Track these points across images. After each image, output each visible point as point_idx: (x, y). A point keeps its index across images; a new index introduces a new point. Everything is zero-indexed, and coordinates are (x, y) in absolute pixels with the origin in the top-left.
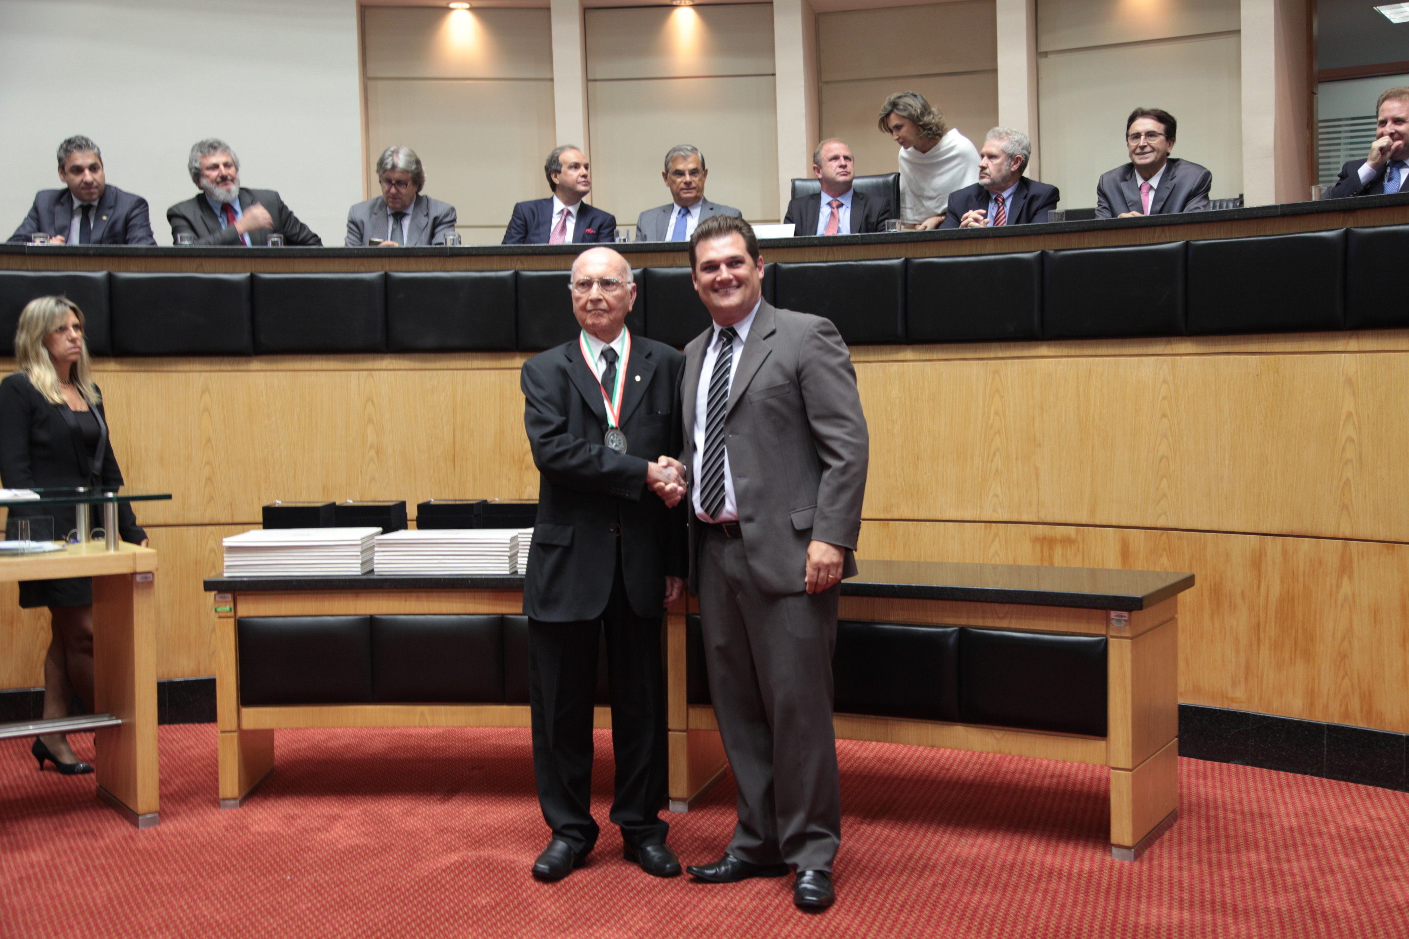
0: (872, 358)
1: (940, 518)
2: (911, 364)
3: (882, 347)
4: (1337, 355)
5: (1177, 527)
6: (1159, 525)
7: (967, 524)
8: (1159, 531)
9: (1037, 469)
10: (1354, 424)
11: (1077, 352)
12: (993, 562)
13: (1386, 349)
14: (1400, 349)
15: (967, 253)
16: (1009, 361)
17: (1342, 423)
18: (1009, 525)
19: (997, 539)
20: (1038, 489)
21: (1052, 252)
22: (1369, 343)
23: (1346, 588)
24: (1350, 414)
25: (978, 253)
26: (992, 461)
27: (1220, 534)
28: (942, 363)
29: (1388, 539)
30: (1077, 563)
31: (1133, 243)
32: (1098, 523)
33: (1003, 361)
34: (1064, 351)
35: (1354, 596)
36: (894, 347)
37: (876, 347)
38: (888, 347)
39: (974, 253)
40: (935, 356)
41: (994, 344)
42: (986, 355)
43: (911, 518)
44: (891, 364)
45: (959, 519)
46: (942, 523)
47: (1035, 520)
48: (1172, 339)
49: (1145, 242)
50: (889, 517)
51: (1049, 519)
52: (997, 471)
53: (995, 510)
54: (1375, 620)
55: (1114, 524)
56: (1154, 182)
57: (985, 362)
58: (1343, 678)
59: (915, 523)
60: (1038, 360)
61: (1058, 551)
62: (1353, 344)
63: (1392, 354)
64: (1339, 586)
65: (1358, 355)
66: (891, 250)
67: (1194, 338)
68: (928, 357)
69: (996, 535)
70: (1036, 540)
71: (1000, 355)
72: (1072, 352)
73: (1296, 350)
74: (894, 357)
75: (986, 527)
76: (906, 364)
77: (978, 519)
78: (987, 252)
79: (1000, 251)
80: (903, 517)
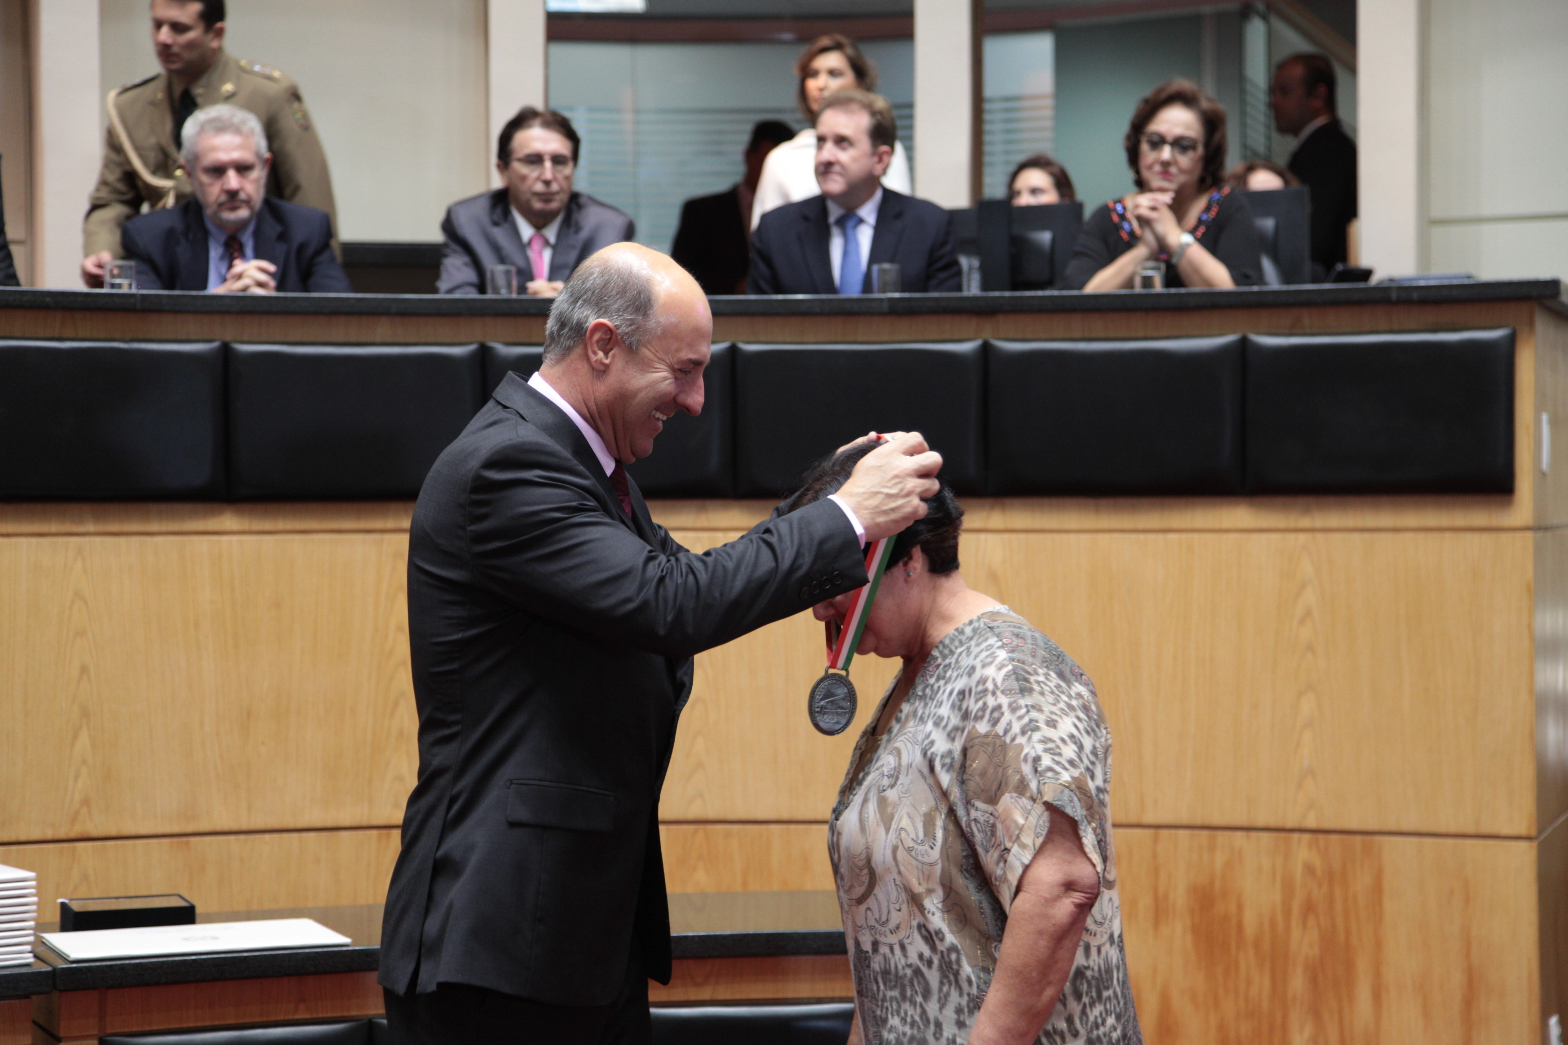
0: (154, 527)
1: (291, 824)
2: (235, 538)
3: (176, 506)
4: (973, 536)
5: (721, 816)
6: (691, 815)
7: (343, 834)
8: (691, 828)
13: (1047, 526)
15: (341, 339)
21: (497, 347)
22: (1021, 518)
25: (363, 339)
27: (793, 827)
28: (294, 536)
36: (200, 506)
37: (163, 507)
38: (187, 507)
39: (353, 339)
40: (281, 525)
42: (378, 524)
43: (234, 826)
44: (195, 538)
45: (330, 823)
46: (295, 836)
48: (709, 503)
56: (552, 232)
59: (242, 837)
62: (996, 518)
66: (191, 325)
67: (744, 503)
68: (267, 525)
74: (199, 525)
76: (225, 538)
77: (364, 822)
78: (378, 340)
79: (401, 340)
80: (218, 828)
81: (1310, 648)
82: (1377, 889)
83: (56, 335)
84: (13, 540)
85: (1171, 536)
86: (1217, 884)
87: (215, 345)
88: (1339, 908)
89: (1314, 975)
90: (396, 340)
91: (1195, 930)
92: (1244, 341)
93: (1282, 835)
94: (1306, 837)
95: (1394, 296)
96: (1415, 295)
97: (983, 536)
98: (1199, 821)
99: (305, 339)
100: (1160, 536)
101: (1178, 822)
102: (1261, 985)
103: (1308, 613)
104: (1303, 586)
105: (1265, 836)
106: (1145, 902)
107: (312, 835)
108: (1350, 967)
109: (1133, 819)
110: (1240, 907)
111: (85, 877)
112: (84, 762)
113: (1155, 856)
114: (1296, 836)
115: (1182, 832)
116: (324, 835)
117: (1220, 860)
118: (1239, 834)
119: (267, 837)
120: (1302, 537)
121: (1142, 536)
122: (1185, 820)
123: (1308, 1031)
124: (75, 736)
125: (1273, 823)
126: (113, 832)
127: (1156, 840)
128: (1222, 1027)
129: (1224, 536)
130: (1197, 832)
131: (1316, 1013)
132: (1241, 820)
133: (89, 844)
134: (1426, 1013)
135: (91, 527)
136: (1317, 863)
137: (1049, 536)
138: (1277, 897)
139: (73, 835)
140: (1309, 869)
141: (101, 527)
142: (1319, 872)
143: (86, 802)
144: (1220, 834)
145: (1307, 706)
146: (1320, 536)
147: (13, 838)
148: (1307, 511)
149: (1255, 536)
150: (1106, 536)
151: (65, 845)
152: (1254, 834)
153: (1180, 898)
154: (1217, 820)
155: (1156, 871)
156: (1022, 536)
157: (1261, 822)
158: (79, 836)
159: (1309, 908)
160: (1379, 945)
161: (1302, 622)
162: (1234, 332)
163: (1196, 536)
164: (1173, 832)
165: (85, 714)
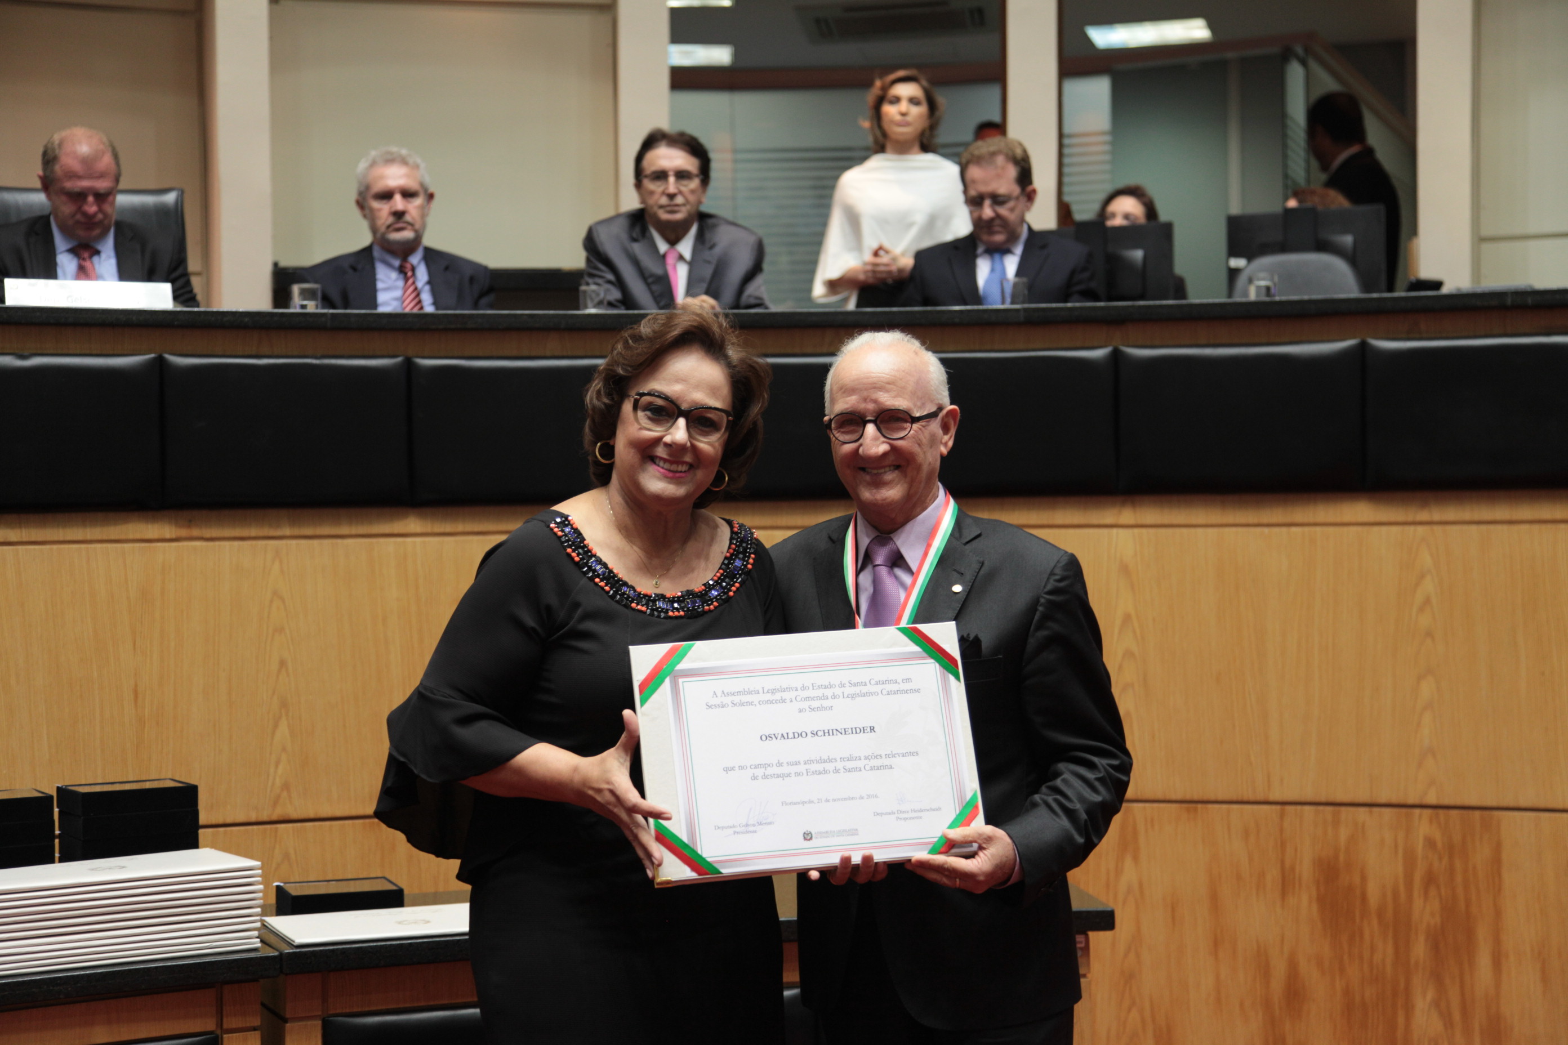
0: (345, 530)
2: (418, 540)
3: (365, 511)
4: (1105, 531)
10: (1134, 632)
13: (1175, 521)
14: (1194, 520)
15: (515, 353)
17: (1116, 630)
22: (1150, 514)
23: (1130, 874)
24: (1127, 618)
25: (533, 353)
29: (1188, 797)
31: (789, 351)
35: (1141, 884)
36: (386, 511)
39: (526, 353)
40: (460, 527)
44: (382, 540)
49: (809, 350)
54: (1173, 918)
56: (686, 247)
58: (1129, 1010)
62: (1127, 515)
63: (1185, 530)
64: (1119, 871)
65: (1136, 531)
66: (376, 341)
68: (448, 527)
73: (1045, 522)
74: (386, 528)
76: (409, 540)
78: (548, 353)
79: (570, 353)
81: (1429, 634)
82: (1496, 861)
83: (254, 353)
84: (217, 543)
85: (1294, 529)
86: (1342, 857)
87: (399, 359)
88: (1459, 878)
89: (1436, 942)
90: (565, 354)
91: (1321, 900)
92: (1363, 345)
93: (1404, 810)
94: (1427, 812)
95: (1509, 301)
96: (1529, 301)
97: (1115, 531)
98: (1323, 799)
99: (481, 354)
100: (1284, 530)
101: (1303, 799)
102: (1385, 952)
103: (1427, 601)
104: (1422, 576)
105: (1387, 811)
106: (1273, 874)
108: (1470, 934)
109: (1260, 797)
110: (1364, 878)
111: (286, 856)
112: (284, 749)
113: (1282, 830)
114: (1417, 811)
115: (1307, 808)
117: (1344, 834)
118: (1362, 810)
120: (1421, 530)
121: (1266, 530)
122: (1309, 795)
123: (1430, 995)
124: (276, 726)
125: (1394, 800)
126: (311, 814)
127: (1282, 816)
128: (1347, 992)
129: (1345, 529)
130: (1321, 808)
131: (1437, 978)
132: (1363, 797)
133: (290, 825)
134: (1545, 979)
135: (287, 531)
136: (1438, 836)
137: (1178, 530)
138: (1400, 869)
139: (274, 818)
140: (1430, 843)
141: (297, 531)
142: (1439, 845)
143: (286, 786)
144: (1343, 809)
145: (1427, 688)
146: (1438, 529)
147: (221, 821)
148: (1425, 504)
149: (1376, 529)
150: (1233, 530)
151: (268, 827)
152: (1376, 810)
153: (1306, 869)
154: (1341, 797)
155: (1283, 844)
156: (1152, 531)
157: (1383, 800)
158: (281, 819)
159: (1430, 880)
160: (1498, 914)
161: (1421, 610)
162: (1354, 337)
163: (1318, 529)
164: (1299, 807)
165: (284, 704)
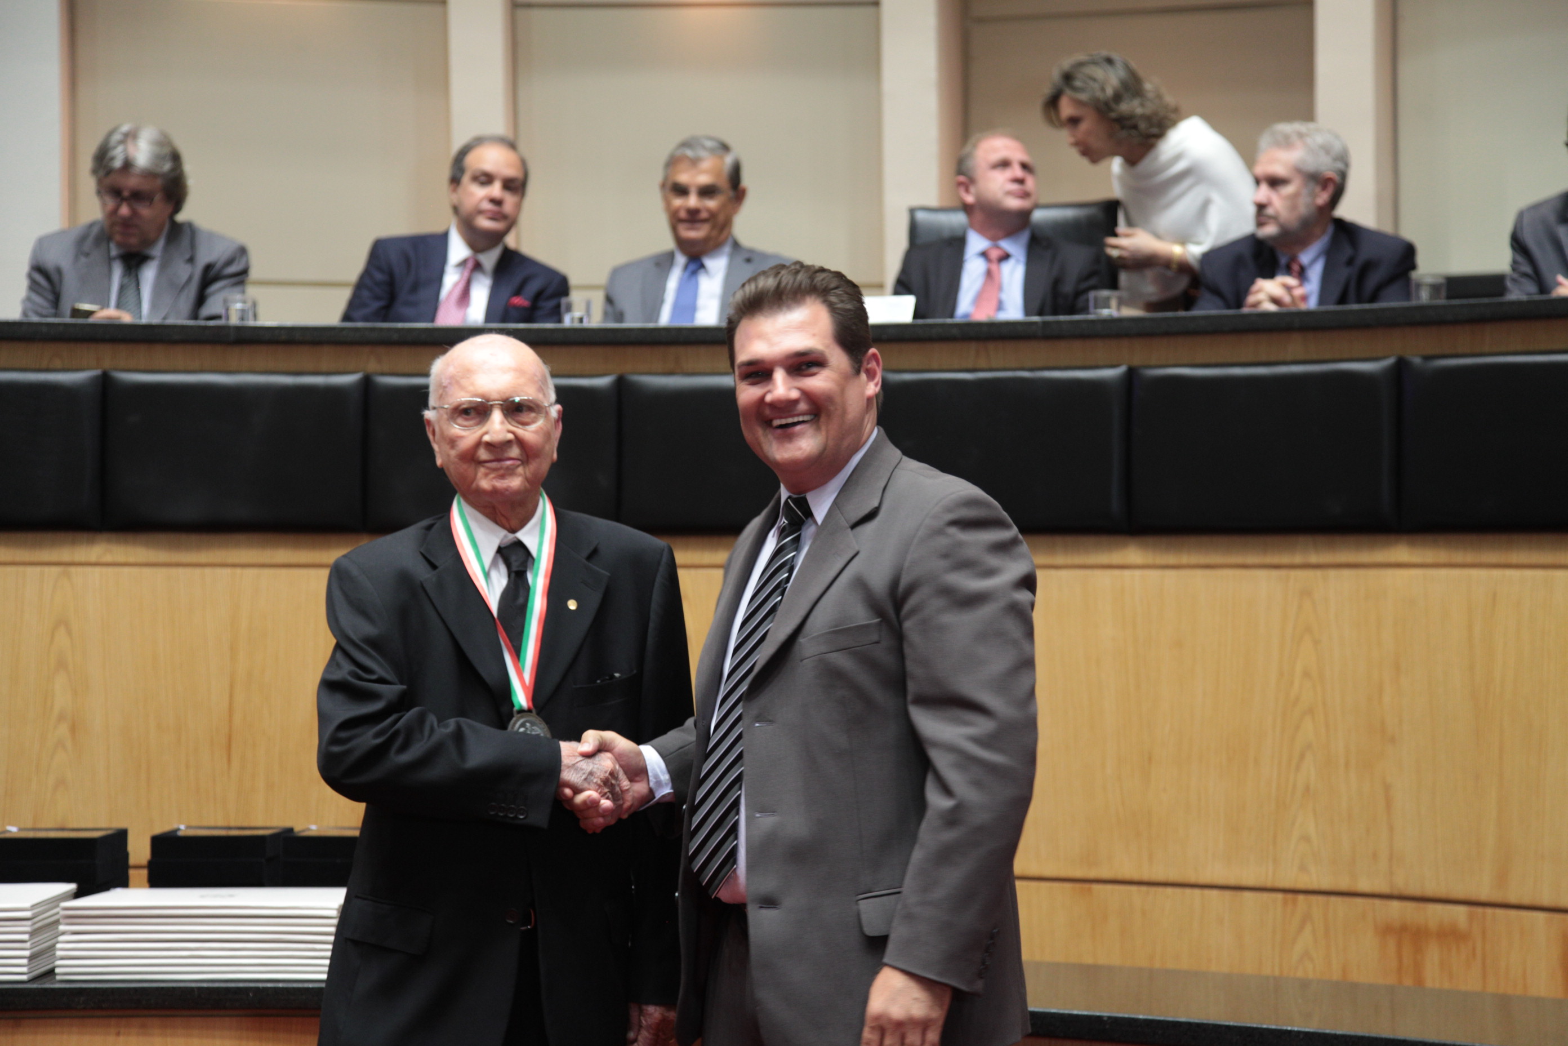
0: (1060, 560)
1: (1192, 879)
2: (1137, 573)
3: (1081, 539)
7: (1247, 895)
9: (1387, 788)
11: (1470, 557)
12: (1300, 974)
15: (1251, 358)
16: (1332, 573)
18: (1333, 899)
19: (1308, 928)
20: (1391, 828)
21: (1417, 361)
25: (1272, 359)
26: (1298, 768)
28: (1199, 573)
30: (1470, 982)
32: (1513, 899)
33: (1319, 573)
34: (1441, 555)
36: (1104, 539)
37: (1069, 539)
38: (1091, 539)
39: (1264, 358)
40: (1185, 559)
41: (1302, 539)
42: (1285, 559)
43: (1136, 876)
44: (1099, 572)
45: (1232, 881)
46: (1197, 892)
47: (1384, 888)
50: (1092, 874)
51: (1414, 890)
52: (1307, 789)
53: (1303, 868)
55: (1546, 901)
57: (1283, 573)
59: (1144, 889)
60: (1389, 572)
61: (1433, 955)
66: (1100, 349)
68: (1171, 559)
69: (1306, 918)
70: (1387, 930)
71: (1314, 558)
72: (1459, 557)
74: (1104, 558)
75: (1285, 902)
76: (1127, 573)
77: (1269, 884)
78: (1289, 358)
79: (1315, 357)
80: (1120, 876)
87: (1123, 370)
107: (1215, 893)
116: (1227, 893)
119: (1169, 890)
